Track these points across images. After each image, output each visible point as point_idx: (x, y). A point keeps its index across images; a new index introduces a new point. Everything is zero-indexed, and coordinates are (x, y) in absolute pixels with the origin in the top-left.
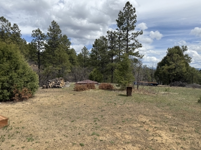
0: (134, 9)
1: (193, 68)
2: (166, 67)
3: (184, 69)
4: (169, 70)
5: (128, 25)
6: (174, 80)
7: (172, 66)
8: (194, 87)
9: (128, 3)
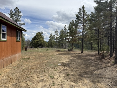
0: (20, 12)
1: (45, 41)
2: (36, 41)
3: (42, 41)
4: (37, 42)
5: (17, 18)
6: (39, 46)
7: (38, 40)
8: (46, 48)
9: (17, 8)
